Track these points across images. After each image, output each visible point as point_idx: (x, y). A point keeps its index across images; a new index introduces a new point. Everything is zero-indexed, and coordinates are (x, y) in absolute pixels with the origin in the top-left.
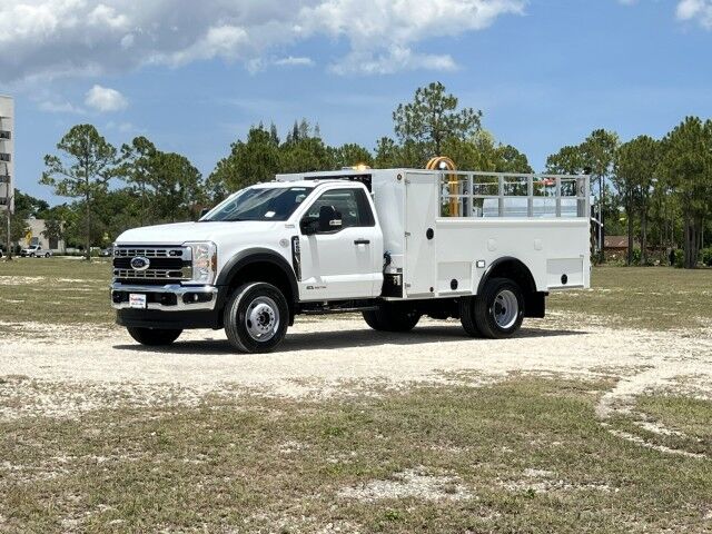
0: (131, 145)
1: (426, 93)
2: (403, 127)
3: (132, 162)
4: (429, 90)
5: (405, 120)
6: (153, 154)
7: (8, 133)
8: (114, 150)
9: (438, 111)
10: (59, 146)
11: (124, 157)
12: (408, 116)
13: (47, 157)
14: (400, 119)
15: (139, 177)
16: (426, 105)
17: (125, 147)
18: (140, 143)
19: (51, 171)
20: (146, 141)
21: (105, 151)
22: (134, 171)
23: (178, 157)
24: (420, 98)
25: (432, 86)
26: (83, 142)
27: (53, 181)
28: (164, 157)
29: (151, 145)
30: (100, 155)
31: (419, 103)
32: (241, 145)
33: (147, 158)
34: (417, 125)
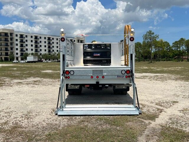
14: (144, 37)
16: (149, 34)
34: (147, 38)
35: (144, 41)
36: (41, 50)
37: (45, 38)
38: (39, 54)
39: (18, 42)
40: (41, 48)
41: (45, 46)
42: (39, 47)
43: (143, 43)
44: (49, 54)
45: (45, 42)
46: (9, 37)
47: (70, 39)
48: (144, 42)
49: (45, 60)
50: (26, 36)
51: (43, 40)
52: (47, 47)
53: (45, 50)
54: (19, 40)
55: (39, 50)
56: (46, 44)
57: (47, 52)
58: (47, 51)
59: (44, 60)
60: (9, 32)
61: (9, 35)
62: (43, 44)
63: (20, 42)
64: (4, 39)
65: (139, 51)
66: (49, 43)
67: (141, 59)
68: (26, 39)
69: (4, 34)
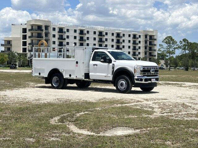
0: (182, 41)
3: (182, 45)
6: (188, 43)
7: (156, 39)
8: (177, 42)
10: (162, 42)
11: (180, 44)
13: (160, 45)
15: (185, 49)
17: (181, 41)
18: (185, 40)
19: (161, 48)
20: (186, 40)
21: (174, 42)
22: (183, 47)
23: (196, 43)
27: (161, 50)
28: (191, 43)
29: (187, 40)
30: (173, 43)
33: (186, 44)
39: (56, 40)
46: (44, 32)
50: (68, 30)
54: (57, 36)
60: (43, 24)
61: (44, 28)
63: (59, 39)
64: (37, 35)
68: (67, 34)
69: (37, 28)
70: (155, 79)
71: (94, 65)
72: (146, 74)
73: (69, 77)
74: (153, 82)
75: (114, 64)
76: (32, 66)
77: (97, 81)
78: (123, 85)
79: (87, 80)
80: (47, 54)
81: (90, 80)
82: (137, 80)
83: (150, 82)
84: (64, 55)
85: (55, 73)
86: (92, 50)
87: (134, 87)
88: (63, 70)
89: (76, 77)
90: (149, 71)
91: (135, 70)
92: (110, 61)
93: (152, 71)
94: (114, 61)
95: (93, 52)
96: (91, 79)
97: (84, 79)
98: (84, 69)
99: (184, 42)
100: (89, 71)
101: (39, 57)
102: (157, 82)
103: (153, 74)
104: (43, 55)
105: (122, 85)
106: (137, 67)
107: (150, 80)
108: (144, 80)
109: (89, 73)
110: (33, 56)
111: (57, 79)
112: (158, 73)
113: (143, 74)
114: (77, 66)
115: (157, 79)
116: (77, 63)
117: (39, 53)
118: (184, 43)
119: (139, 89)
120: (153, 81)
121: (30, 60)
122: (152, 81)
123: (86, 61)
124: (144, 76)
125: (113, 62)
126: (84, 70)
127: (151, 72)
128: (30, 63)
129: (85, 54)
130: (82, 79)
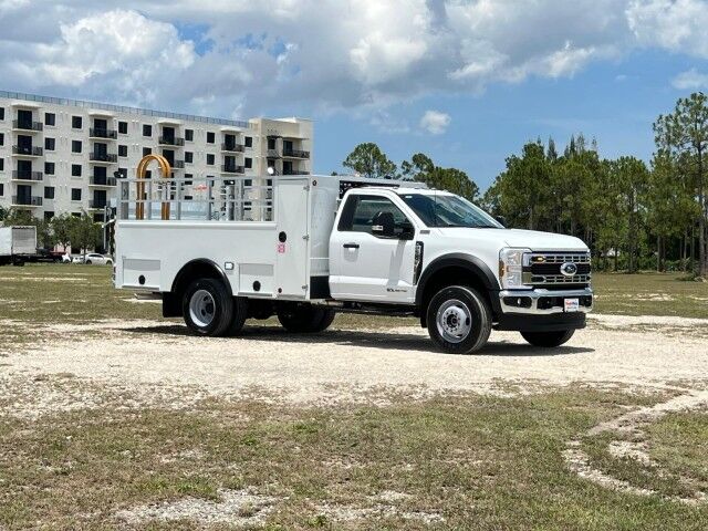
0: (411, 162)
1: (687, 104)
2: (663, 137)
3: (411, 177)
4: (690, 100)
5: (665, 130)
6: (431, 169)
7: (308, 153)
8: (394, 167)
9: (699, 121)
10: (345, 164)
11: (404, 173)
12: (668, 126)
14: (661, 130)
16: (688, 115)
17: (405, 163)
18: (419, 160)
20: (425, 158)
21: (386, 167)
23: (457, 172)
24: (681, 109)
25: (694, 96)
26: (367, 159)
28: (442, 172)
29: (430, 161)
30: (382, 171)
31: (679, 113)
32: (515, 160)
33: (425, 173)
34: (678, 135)
35: (660, 152)
36: (49, 192)
37: (77, 122)
38: (39, 214)
40: (50, 180)
41: (77, 170)
42: (40, 177)
43: (658, 162)
44: (98, 217)
45: (77, 147)
47: (224, 128)
48: (662, 161)
49: (75, 251)
51: (63, 132)
52: (87, 173)
53: (76, 194)
55: (38, 192)
56: (84, 159)
57: (85, 205)
58: (87, 196)
59: (69, 249)
62: (63, 157)
65: (631, 209)
66: (100, 152)
67: (644, 260)
70: (577, 300)
71: (346, 246)
72: (542, 280)
73: (253, 291)
74: (570, 310)
75: (421, 244)
76: (113, 250)
77: (356, 307)
78: (455, 321)
79: (321, 301)
80: (168, 204)
81: (330, 303)
82: (510, 301)
83: (557, 310)
84: (232, 211)
85: (199, 275)
86: (338, 191)
87: (496, 328)
88: (229, 266)
89: (280, 290)
90: (554, 269)
91: (501, 264)
92: (406, 232)
93: (566, 270)
94: (422, 232)
95: (341, 197)
96: (334, 300)
97: (308, 298)
98: (309, 262)
99: (418, 165)
100: (328, 271)
101: (140, 216)
102: (584, 310)
103: (568, 279)
104: (156, 211)
105: (452, 320)
106: (509, 254)
107: (560, 302)
108: (535, 304)
109: (327, 278)
110: (119, 211)
111: (206, 298)
112: (588, 278)
113: (534, 280)
114: (281, 250)
115: (585, 301)
116: (283, 237)
117: (140, 201)
118: (419, 171)
119: (516, 337)
120: (572, 306)
121: (107, 227)
122: (566, 306)
123: (317, 233)
124: (535, 287)
125: (418, 237)
126: (309, 265)
127: (563, 272)
128: (107, 240)
129: (314, 203)
130: (301, 297)
